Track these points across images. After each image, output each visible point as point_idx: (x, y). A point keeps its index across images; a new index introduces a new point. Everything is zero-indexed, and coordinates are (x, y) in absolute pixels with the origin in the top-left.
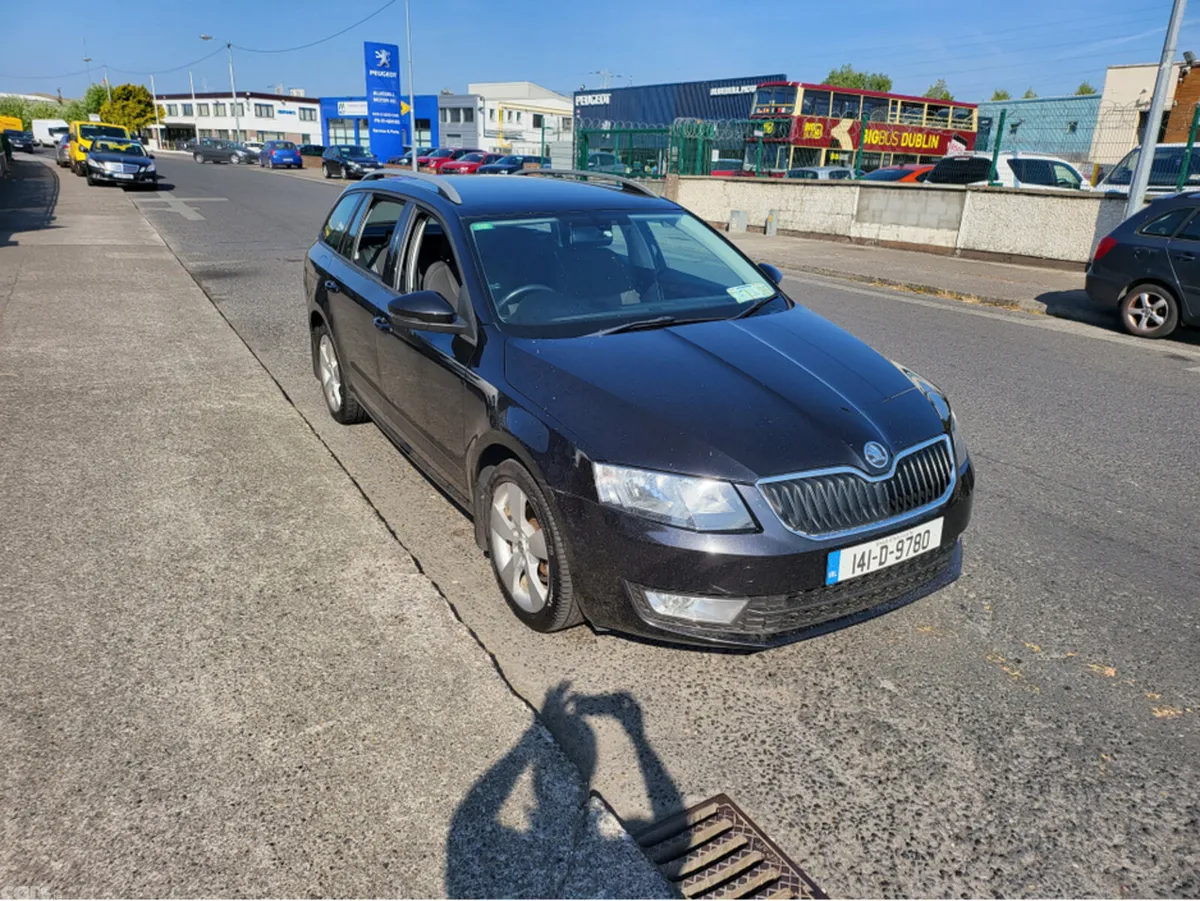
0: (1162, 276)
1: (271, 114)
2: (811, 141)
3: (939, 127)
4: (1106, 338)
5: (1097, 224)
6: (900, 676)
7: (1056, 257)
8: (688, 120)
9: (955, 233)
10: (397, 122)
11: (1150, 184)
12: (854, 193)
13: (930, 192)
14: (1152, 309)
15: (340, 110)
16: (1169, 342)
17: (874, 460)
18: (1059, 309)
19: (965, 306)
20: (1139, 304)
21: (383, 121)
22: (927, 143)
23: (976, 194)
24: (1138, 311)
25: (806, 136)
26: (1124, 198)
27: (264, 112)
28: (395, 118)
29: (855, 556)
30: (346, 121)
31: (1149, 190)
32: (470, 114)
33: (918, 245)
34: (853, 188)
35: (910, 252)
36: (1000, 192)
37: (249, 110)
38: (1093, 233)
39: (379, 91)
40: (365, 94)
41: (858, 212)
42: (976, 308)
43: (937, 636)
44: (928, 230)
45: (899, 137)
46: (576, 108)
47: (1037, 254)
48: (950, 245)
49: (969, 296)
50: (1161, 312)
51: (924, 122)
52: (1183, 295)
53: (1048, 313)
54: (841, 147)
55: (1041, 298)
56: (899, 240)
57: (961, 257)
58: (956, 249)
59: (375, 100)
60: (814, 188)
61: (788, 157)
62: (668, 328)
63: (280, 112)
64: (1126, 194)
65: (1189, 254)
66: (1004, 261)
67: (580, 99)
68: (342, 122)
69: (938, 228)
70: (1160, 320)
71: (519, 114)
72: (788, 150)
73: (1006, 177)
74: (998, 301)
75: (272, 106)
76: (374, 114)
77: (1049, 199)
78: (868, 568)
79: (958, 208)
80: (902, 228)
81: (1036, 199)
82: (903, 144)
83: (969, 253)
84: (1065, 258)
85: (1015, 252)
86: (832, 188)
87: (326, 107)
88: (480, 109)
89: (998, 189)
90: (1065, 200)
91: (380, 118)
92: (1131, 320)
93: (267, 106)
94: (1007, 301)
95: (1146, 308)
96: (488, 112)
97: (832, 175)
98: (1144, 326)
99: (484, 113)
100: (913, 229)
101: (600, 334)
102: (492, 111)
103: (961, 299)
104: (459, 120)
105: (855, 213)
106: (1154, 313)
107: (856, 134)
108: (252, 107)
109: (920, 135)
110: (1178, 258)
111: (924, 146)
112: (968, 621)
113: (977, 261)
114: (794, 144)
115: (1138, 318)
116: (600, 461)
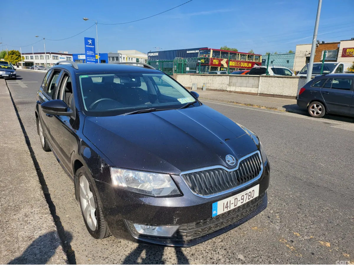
0: (320, 99)
1: (57, 59)
2: (216, 65)
3: (251, 61)
4: (305, 118)
5: (298, 86)
7: (287, 95)
8: (179, 58)
9: (257, 89)
11: (312, 74)
12: (228, 78)
13: (249, 77)
14: (317, 109)
15: (78, 57)
16: (323, 119)
17: (230, 162)
18: (289, 110)
19: (261, 109)
20: (313, 107)
21: (90, 60)
22: (248, 65)
23: (262, 77)
24: (313, 110)
25: (214, 63)
26: (305, 78)
27: (55, 58)
28: (94, 59)
29: (224, 203)
30: (80, 60)
32: (117, 58)
33: (247, 93)
34: (227, 76)
35: (245, 95)
36: (270, 77)
37: (51, 57)
38: (297, 88)
39: (89, 51)
40: (85, 53)
41: (229, 83)
42: (265, 110)
43: (260, 231)
44: (249, 88)
45: (240, 64)
46: (148, 57)
47: (281, 95)
48: (256, 92)
49: (263, 107)
50: (320, 110)
51: (247, 59)
52: (326, 104)
53: (286, 111)
54: (224, 66)
55: (284, 107)
56: (241, 91)
57: (259, 96)
58: (258, 93)
59: (88, 54)
60: (216, 77)
61: (209, 69)
62: (152, 112)
63: (60, 58)
64: (306, 77)
65: (327, 92)
66: (272, 97)
67: (150, 54)
68: (79, 61)
69: (252, 88)
70: (320, 112)
71: (132, 58)
72: (209, 67)
73: (271, 73)
74: (271, 108)
75: (58, 56)
76: (87, 58)
77: (284, 79)
78: (230, 208)
79: (258, 81)
80: (242, 88)
81: (280, 78)
82: (241, 66)
83: (262, 94)
84: (290, 95)
85: (275, 94)
86: (221, 77)
87: (74, 57)
88: (120, 57)
89: (269, 76)
90: (288, 79)
91: (89, 59)
92: (311, 112)
93: (56, 56)
94: (274, 108)
95: (315, 109)
96: (123, 58)
97: (221, 73)
98: (315, 114)
99: (121, 58)
100: (245, 88)
101: (126, 114)
102: (124, 58)
103: (260, 107)
104: (114, 60)
105: (228, 84)
106: (318, 110)
107: (227, 63)
108: (52, 57)
109: (246, 63)
110: (324, 93)
111: (247, 66)
112: (271, 223)
113: (264, 97)
114: (210, 65)
115: (313, 112)
116: (113, 167)
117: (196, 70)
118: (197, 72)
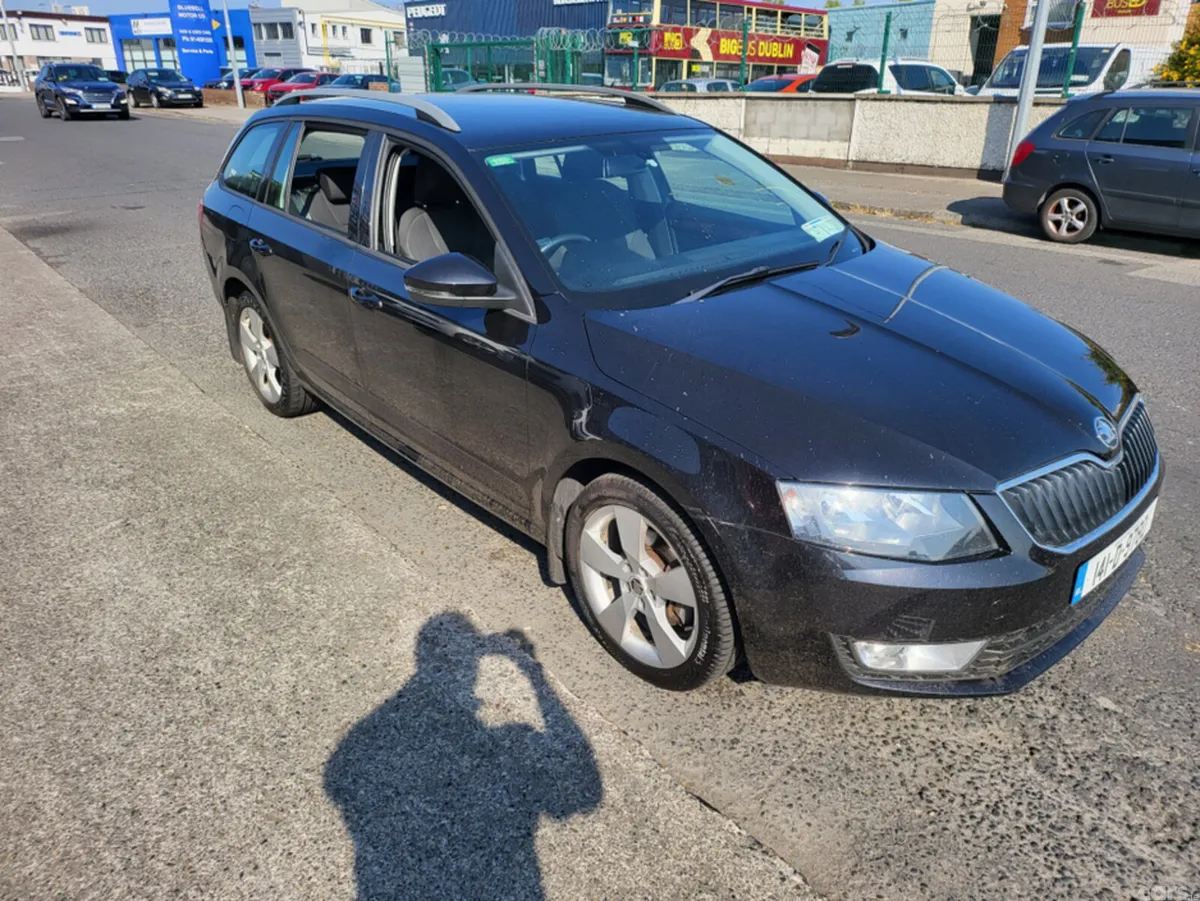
0: (1085, 181)
1: (50, 37)
2: (674, 53)
3: (792, 35)
4: (1033, 246)
5: (987, 130)
6: (1114, 689)
7: (947, 165)
8: (554, 30)
9: (846, 144)
10: (210, 40)
11: (1038, 86)
12: (740, 106)
13: (818, 102)
14: (1072, 214)
15: (134, 29)
16: (1089, 246)
18: (974, 218)
19: (881, 220)
20: (1058, 209)
21: (192, 39)
22: (782, 52)
23: (865, 102)
24: (1058, 217)
25: (666, 47)
26: (1013, 101)
27: (42, 34)
28: (207, 36)
29: (1098, 564)
30: (143, 42)
31: (1037, 92)
32: (289, 30)
33: (809, 159)
34: (738, 100)
35: (802, 167)
36: (890, 100)
37: (22, 31)
38: (983, 139)
39: (183, 5)
40: (168, 10)
41: (745, 125)
42: (892, 222)
43: (1118, 626)
44: (819, 142)
45: (756, 46)
46: (408, 20)
47: (929, 163)
48: (843, 157)
49: (882, 210)
50: (1081, 216)
51: (779, 29)
52: (1103, 198)
53: (963, 223)
54: (701, 58)
55: (954, 207)
56: (790, 154)
57: (853, 169)
58: (848, 161)
59: (181, 15)
60: (698, 101)
61: (650, 69)
63: (63, 33)
64: (1016, 98)
65: (1108, 156)
66: (896, 171)
67: (412, 10)
68: (138, 43)
69: (829, 141)
70: (1080, 225)
71: (344, 28)
72: (650, 61)
73: (889, 83)
74: (912, 214)
75: (51, 27)
76: (182, 31)
77: (939, 105)
78: (1105, 575)
79: (848, 118)
80: (792, 141)
81: (926, 105)
82: (761, 54)
83: (862, 165)
84: (956, 166)
85: (907, 162)
86: (715, 101)
87: (116, 26)
88: (300, 24)
89: (887, 96)
90: (953, 106)
91: (188, 35)
92: (1051, 226)
93: (45, 27)
94: (921, 213)
95: (1066, 213)
96: (309, 28)
97: (709, 87)
98: (1064, 232)
99: (305, 28)
100: (803, 142)
101: (694, 297)
102: (313, 26)
103: (874, 214)
104: (276, 37)
105: (742, 126)
106: (1074, 218)
107: (714, 43)
108: (27, 28)
109: (775, 44)
110: (1098, 161)
111: (781, 56)
112: (1136, 601)
113: (870, 173)
114: (657, 55)
115: (1058, 224)
116: (784, 480)
117: (603, 73)
118: (608, 81)
